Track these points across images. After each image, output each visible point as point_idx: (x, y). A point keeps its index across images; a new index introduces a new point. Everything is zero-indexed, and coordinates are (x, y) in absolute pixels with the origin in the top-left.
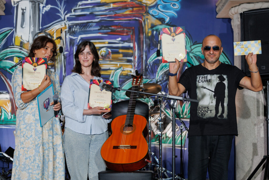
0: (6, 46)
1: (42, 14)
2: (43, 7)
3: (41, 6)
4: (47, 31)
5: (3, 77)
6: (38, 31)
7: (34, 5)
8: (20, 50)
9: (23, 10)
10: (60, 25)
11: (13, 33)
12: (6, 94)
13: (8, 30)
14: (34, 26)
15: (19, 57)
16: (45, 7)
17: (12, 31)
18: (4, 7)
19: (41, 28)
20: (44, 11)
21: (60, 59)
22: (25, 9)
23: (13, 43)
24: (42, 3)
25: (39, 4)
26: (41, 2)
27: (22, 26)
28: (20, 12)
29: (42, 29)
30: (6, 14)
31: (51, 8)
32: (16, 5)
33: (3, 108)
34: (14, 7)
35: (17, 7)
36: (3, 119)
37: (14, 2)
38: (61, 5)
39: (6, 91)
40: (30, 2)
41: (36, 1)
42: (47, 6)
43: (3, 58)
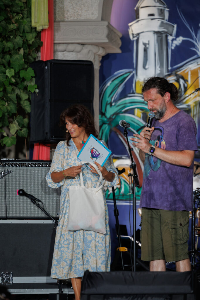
0: (123, 95)
1: (172, 50)
2: (173, 40)
3: (170, 38)
4: (178, 73)
5: (122, 136)
6: (166, 73)
7: (160, 38)
8: (142, 100)
9: (145, 44)
10: (196, 64)
11: (133, 76)
12: (126, 159)
13: (126, 73)
14: (161, 66)
15: (141, 109)
16: (175, 39)
17: (132, 74)
18: (120, 42)
19: (170, 68)
20: (174, 45)
21: (197, 111)
22: (148, 44)
23: (133, 91)
24: (171, 35)
25: (167, 36)
26: (170, 33)
27: (144, 67)
28: (141, 48)
29: (172, 71)
30: (123, 52)
31: (183, 41)
32: (135, 39)
33: (122, 179)
34: (133, 41)
35: (137, 41)
36: (123, 193)
37: (133, 34)
38: (196, 36)
39: (126, 156)
40: (154, 33)
41: (162, 33)
42: (178, 39)
43: (121, 111)
